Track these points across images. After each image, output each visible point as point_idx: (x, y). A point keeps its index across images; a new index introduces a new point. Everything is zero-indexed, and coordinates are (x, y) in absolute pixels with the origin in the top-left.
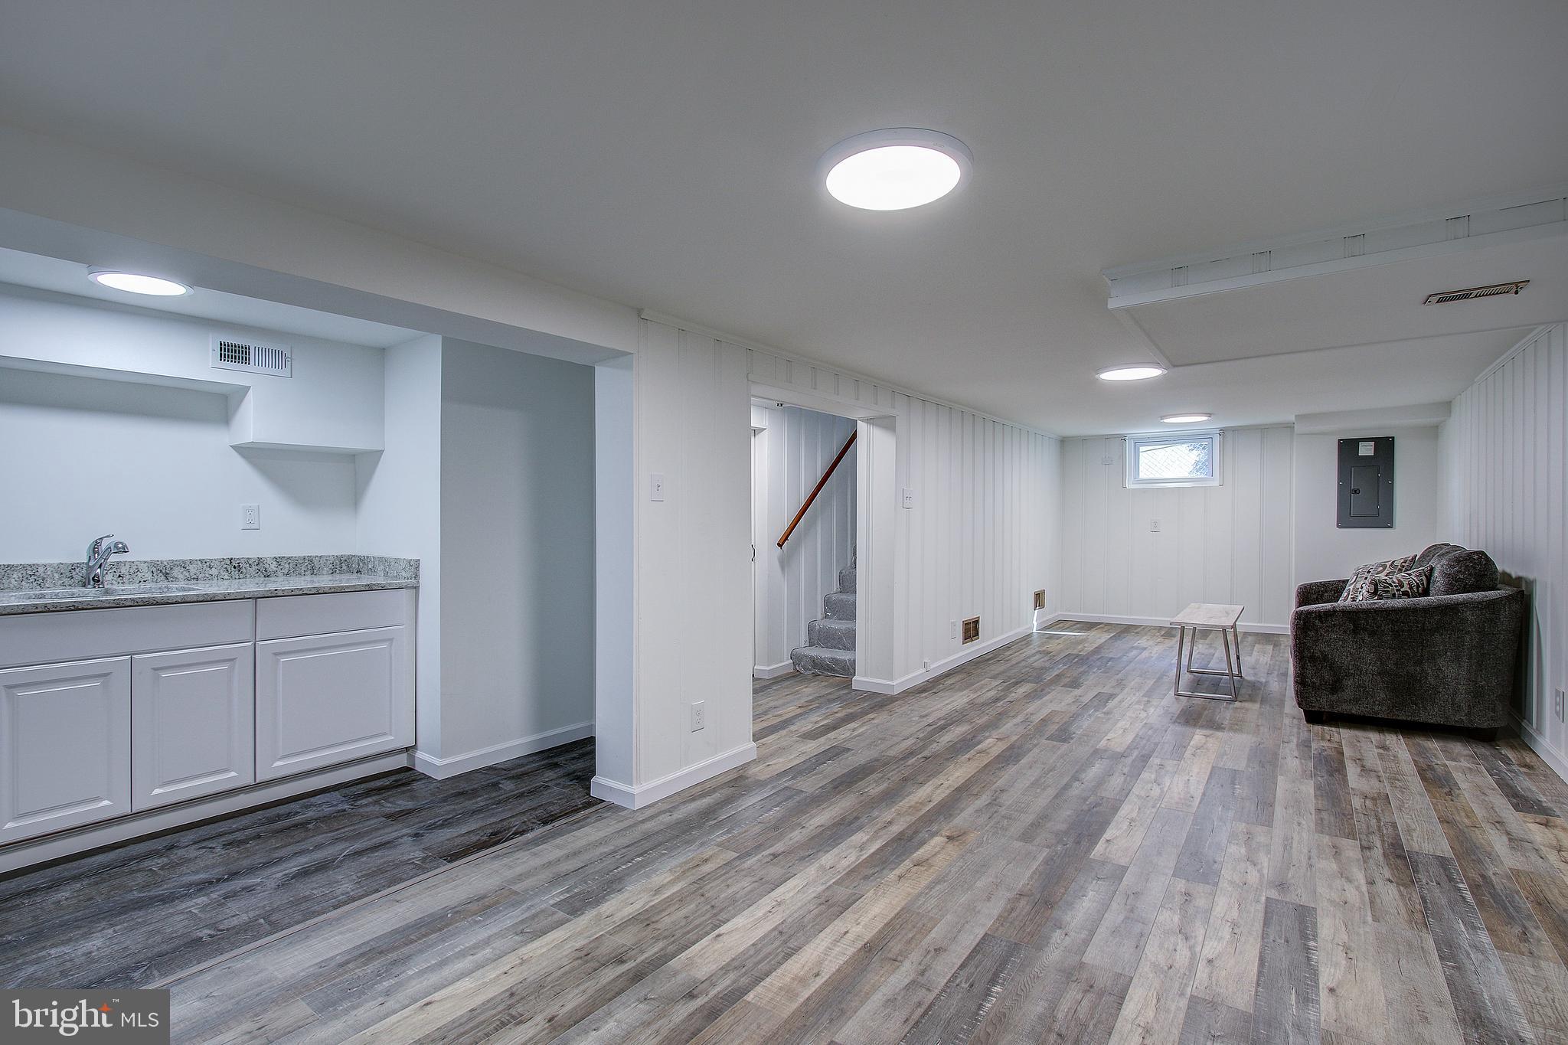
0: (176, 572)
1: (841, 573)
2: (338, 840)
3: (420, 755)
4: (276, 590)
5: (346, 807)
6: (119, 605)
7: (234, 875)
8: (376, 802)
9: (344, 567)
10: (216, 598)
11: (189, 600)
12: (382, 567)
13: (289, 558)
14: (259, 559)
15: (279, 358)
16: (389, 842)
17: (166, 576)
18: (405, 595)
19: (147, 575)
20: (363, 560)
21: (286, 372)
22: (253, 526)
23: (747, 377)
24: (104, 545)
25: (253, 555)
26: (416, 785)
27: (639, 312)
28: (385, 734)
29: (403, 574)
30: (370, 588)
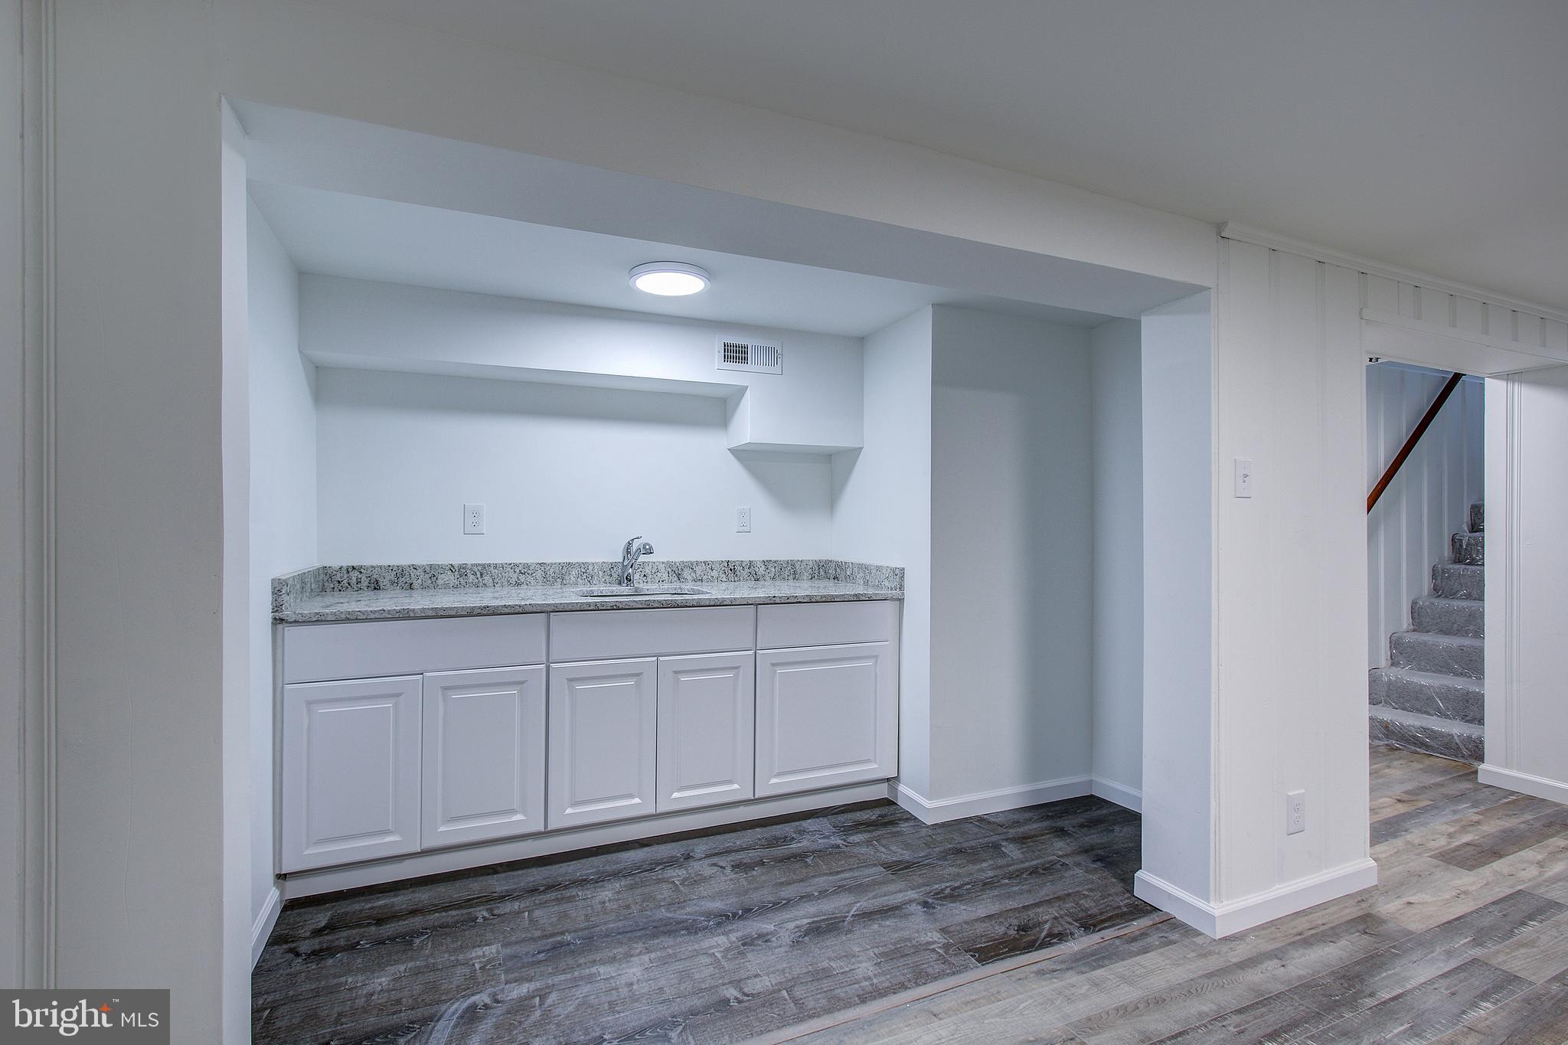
0: (686, 573)
1: (1414, 603)
2: (841, 889)
3: (902, 788)
4: (774, 597)
5: (839, 842)
6: (648, 606)
7: (747, 911)
8: (868, 843)
9: (822, 573)
10: (725, 603)
11: (702, 604)
12: (862, 574)
13: (775, 562)
14: (751, 562)
15: (773, 355)
16: (897, 908)
17: (679, 576)
18: (889, 607)
19: (664, 576)
20: (840, 566)
21: (777, 369)
22: (746, 529)
23: (1360, 313)
24: (634, 548)
25: (746, 558)
26: (904, 827)
27: (1219, 231)
28: (868, 761)
29: (886, 583)
30: (857, 599)
